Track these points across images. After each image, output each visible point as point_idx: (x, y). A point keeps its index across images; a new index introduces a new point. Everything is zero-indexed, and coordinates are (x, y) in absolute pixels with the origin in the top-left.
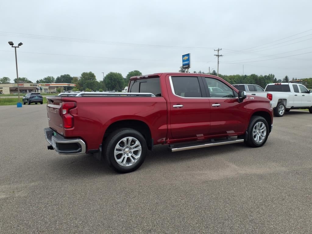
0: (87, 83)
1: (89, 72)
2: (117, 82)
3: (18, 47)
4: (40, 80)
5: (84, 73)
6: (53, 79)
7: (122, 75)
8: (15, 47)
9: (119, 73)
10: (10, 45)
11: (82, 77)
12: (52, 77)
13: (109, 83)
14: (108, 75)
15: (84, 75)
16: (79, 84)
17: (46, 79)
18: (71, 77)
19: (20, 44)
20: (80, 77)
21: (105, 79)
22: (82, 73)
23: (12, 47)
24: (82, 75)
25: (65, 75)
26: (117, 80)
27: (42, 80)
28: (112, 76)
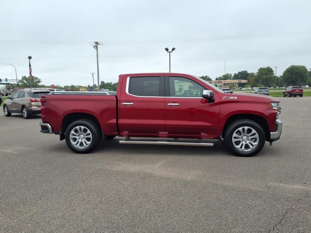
0: (264, 78)
1: (266, 67)
2: (298, 76)
3: (172, 52)
4: (219, 77)
5: (262, 68)
6: (231, 75)
7: (307, 68)
8: (170, 52)
9: (303, 65)
10: (166, 50)
11: (258, 73)
12: (230, 74)
13: (288, 78)
14: (288, 69)
15: (261, 70)
16: (254, 80)
17: (224, 76)
18: (248, 73)
19: (173, 49)
20: (257, 73)
21: (285, 73)
22: (259, 69)
23: (168, 52)
24: (259, 70)
25: (243, 71)
26: (300, 74)
27: (220, 77)
28: (293, 69)
